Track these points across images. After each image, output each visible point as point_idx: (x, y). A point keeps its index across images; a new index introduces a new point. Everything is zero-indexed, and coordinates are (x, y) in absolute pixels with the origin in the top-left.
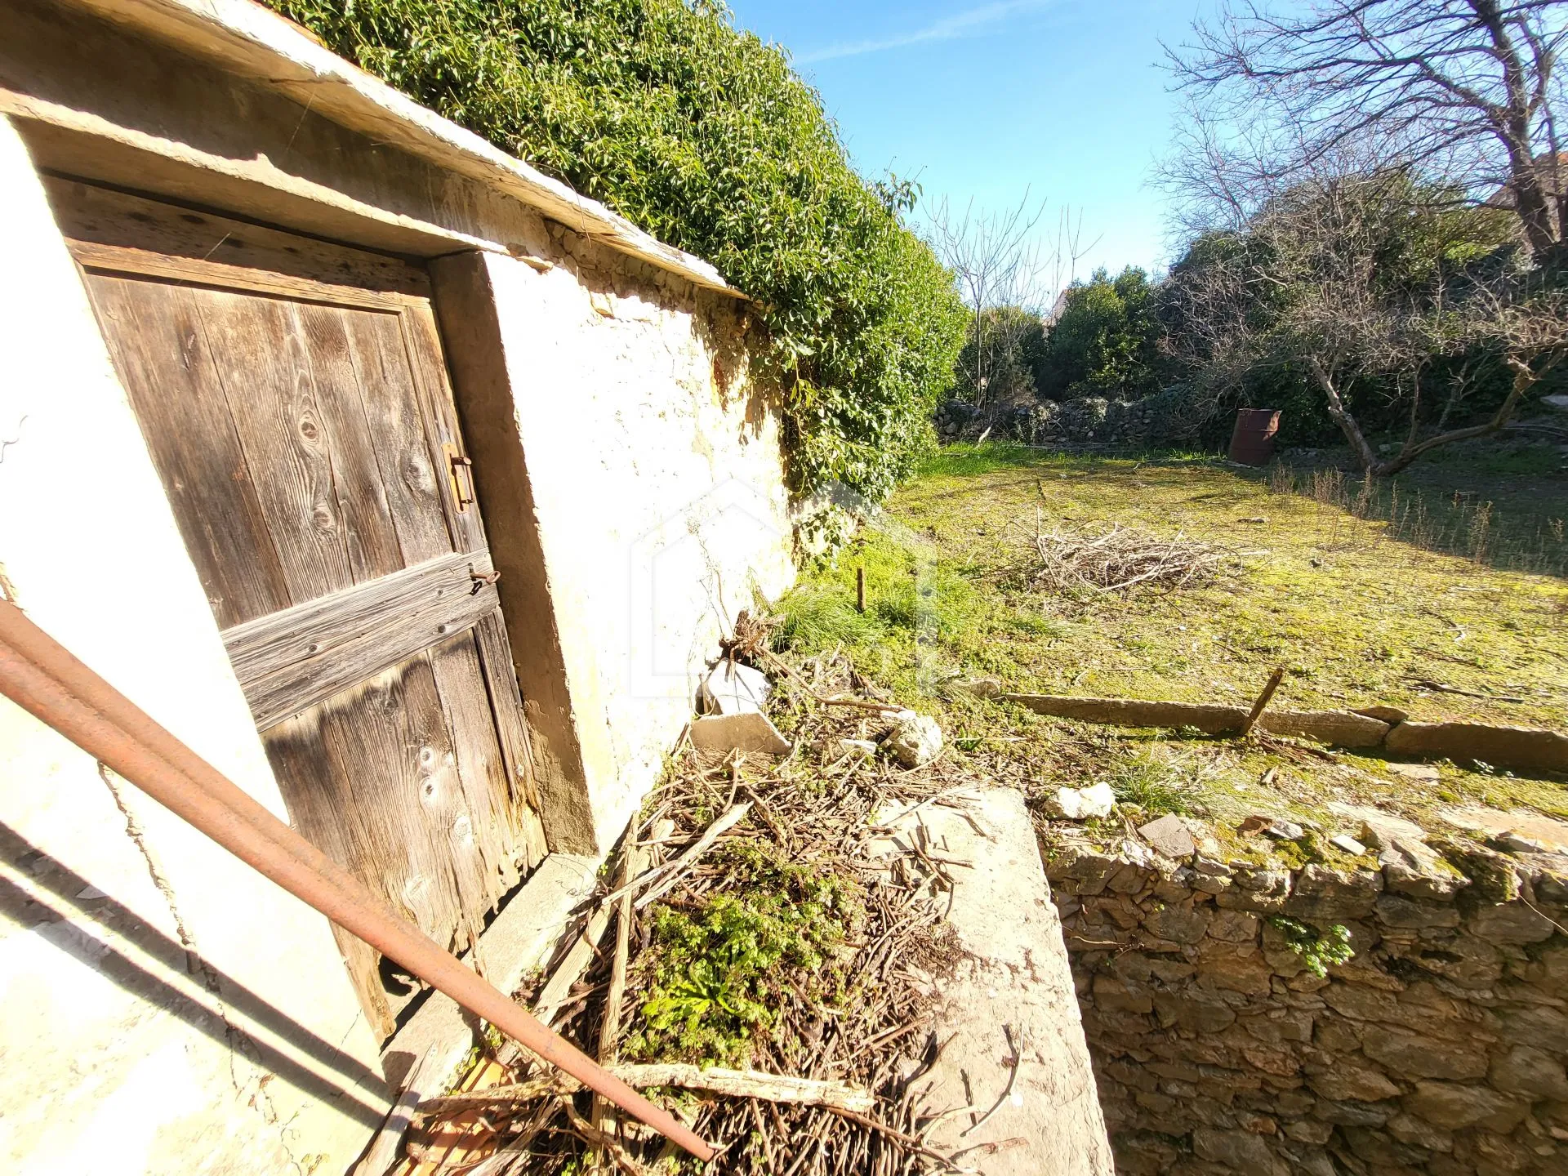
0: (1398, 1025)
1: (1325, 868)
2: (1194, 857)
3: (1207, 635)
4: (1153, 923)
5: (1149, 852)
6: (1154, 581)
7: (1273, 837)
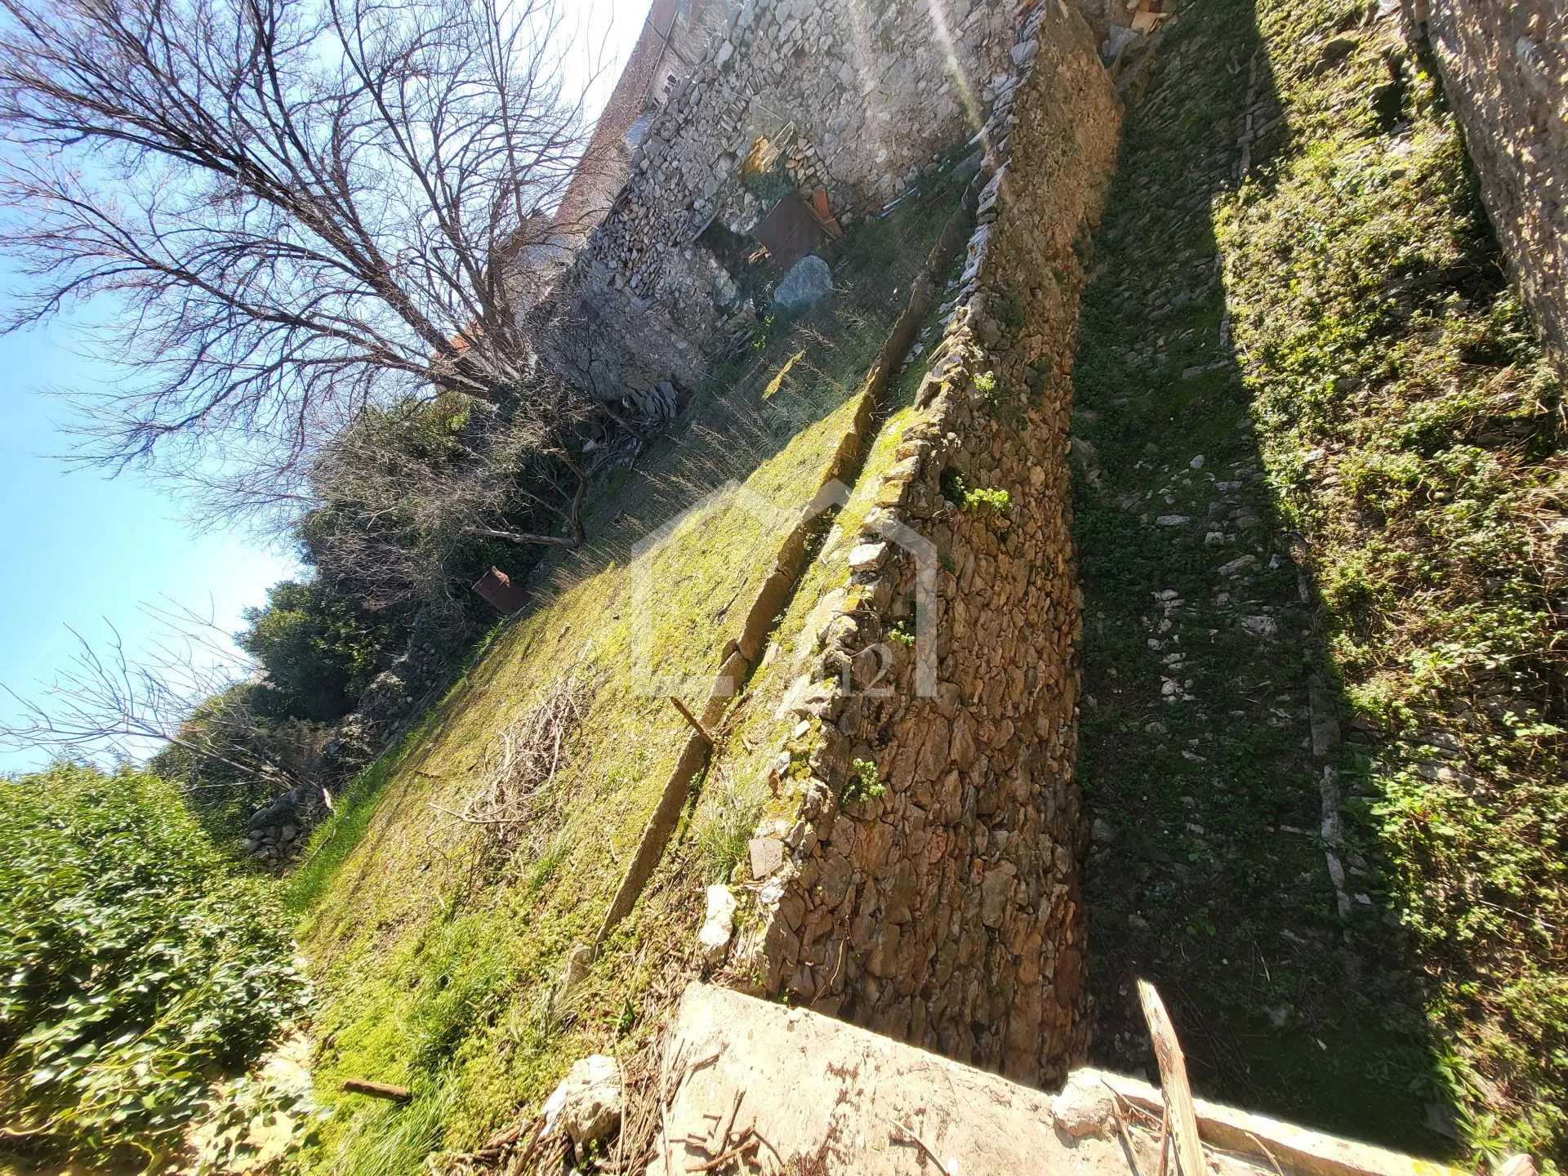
0: (918, 754)
1: (814, 753)
2: (787, 845)
3: (629, 721)
4: (833, 901)
5: (776, 880)
6: (567, 733)
7: (785, 775)
